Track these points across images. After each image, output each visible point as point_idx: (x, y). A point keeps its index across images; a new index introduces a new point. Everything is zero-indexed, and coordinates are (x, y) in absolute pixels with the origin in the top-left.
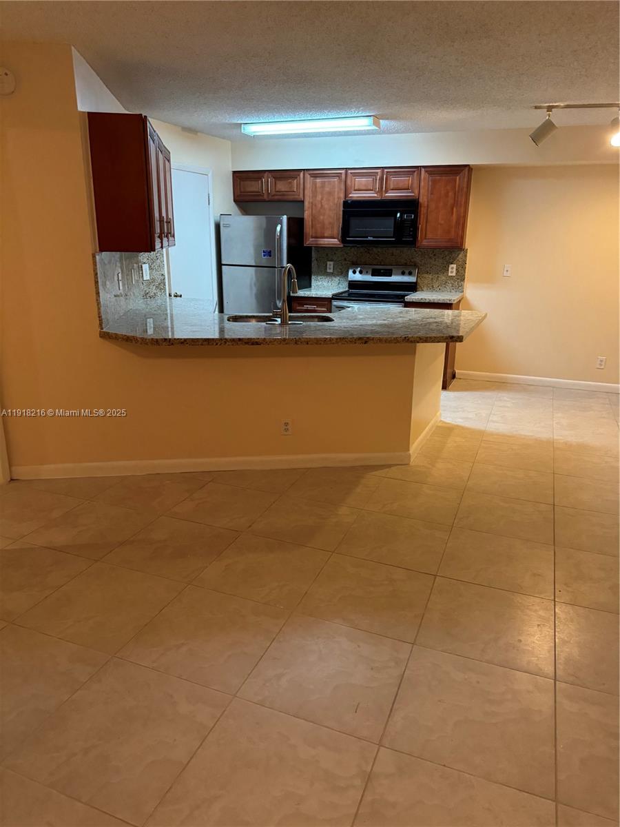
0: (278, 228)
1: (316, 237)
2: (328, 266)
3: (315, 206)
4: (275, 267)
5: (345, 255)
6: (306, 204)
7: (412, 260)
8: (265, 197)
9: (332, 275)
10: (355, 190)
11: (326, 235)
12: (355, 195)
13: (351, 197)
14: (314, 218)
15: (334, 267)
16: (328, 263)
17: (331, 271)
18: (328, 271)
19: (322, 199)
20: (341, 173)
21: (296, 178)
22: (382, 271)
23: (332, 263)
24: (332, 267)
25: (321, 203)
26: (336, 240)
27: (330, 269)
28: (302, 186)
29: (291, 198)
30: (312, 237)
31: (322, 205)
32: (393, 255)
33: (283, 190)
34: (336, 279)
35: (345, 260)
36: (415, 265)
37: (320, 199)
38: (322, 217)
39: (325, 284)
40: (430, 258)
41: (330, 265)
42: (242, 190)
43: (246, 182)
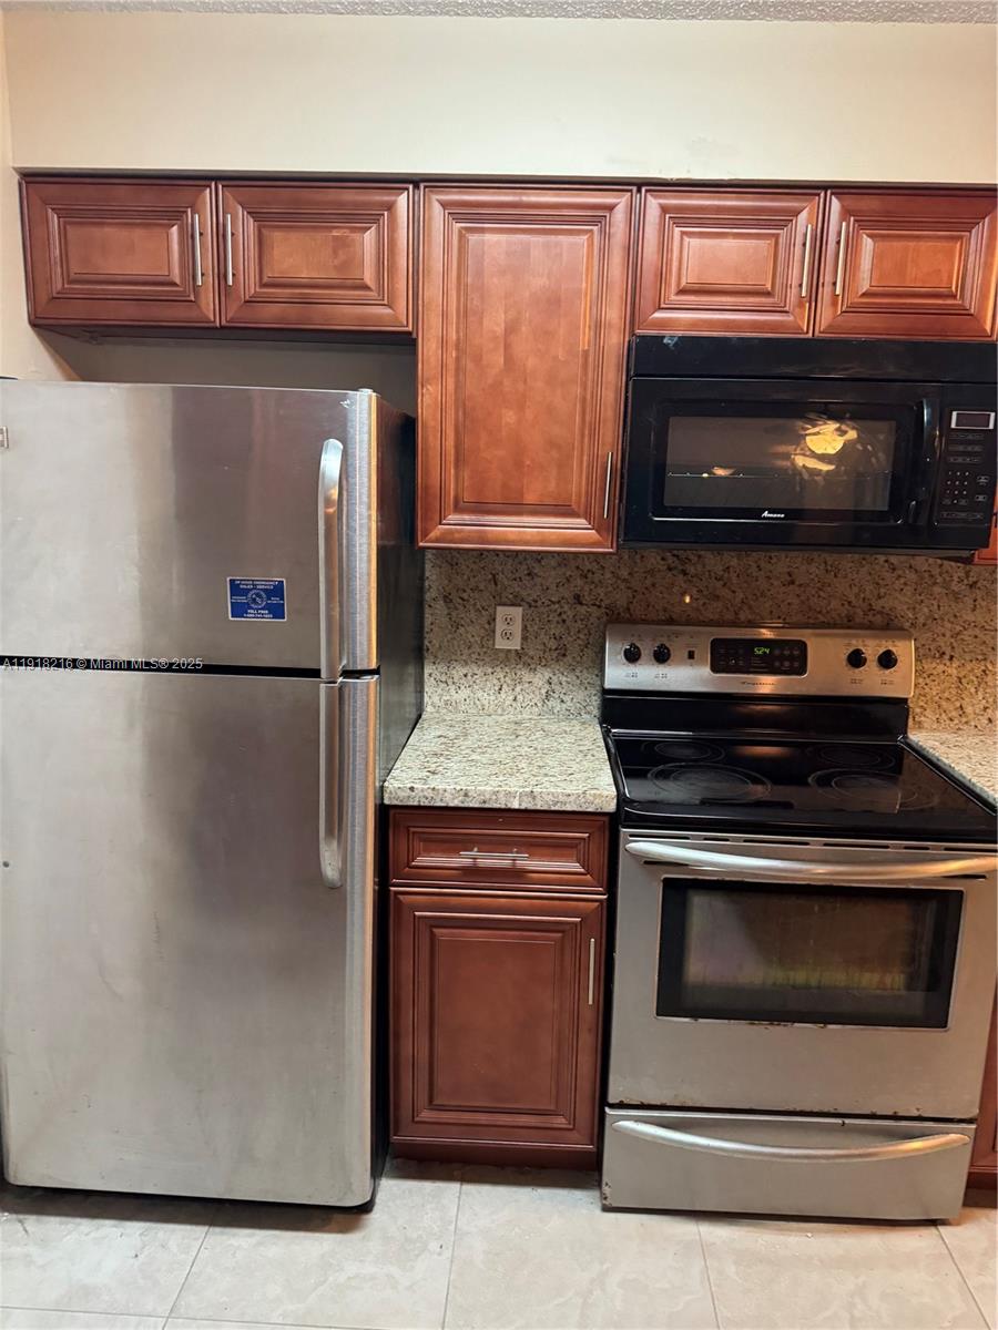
0: (331, 462)
1: (481, 507)
2: (500, 627)
3: (478, 359)
4: (316, 673)
5: (579, 582)
6: (429, 349)
7: (877, 605)
8: (209, 307)
9: (519, 659)
10: (682, 292)
11: (530, 498)
12: (680, 319)
13: (663, 324)
14: (468, 420)
15: (525, 628)
16: (502, 612)
17: (515, 644)
18: (501, 644)
19: (511, 329)
20: (611, 208)
21: (376, 219)
22: (759, 651)
23: (517, 612)
24: (517, 629)
25: (507, 347)
26: (582, 522)
27: (507, 636)
28: (402, 262)
29: (347, 314)
30: (458, 509)
31: (509, 359)
32: (792, 582)
33: (305, 274)
34: (540, 678)
35: (578, 599)
36: (889, 625)
37: (500, 330)
38: (509, 417)
39: (486, 696)
40: (956, 597)
41: (509, 621)
42: (75, 268)
43: (97, 232)
